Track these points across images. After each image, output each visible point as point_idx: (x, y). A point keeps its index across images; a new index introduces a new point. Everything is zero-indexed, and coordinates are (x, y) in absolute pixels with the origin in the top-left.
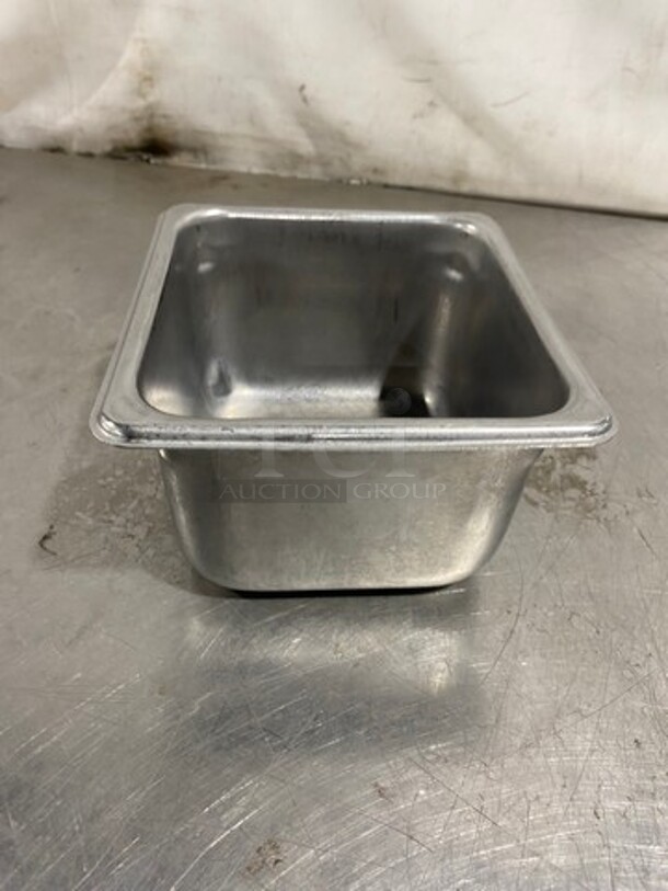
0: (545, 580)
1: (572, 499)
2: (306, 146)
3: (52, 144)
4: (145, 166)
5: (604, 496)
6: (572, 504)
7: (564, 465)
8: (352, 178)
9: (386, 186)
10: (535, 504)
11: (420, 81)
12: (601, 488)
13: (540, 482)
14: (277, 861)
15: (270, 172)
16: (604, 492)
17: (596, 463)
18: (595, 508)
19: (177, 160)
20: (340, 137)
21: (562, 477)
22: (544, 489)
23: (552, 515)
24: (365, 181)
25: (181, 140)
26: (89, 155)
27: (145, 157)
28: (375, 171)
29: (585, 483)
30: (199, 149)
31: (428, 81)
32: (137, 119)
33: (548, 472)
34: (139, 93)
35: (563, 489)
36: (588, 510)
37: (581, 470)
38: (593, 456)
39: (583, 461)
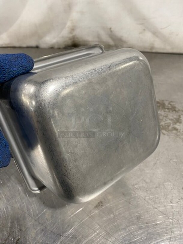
0: (165, 152)
1: (174, 133)
2: (112, 43)
3: (51, 46)
7: (173, 125)
10: (164, 134)
11: (141, 24)
12: (181, 131)
14: (102, 205)
20: (121, 40)
21: (172, 128)
22: (167, 130)
23: (168, 137)
26: (60, 49)
29: (178, 129)
31: (143, 24)
32: (70, 39)
33: (169, 126)
34: (71, 33)
35: (172, 131)
36: (178, 136)
37: (177, 126)
38: (180, 123)
39: (178, 124)
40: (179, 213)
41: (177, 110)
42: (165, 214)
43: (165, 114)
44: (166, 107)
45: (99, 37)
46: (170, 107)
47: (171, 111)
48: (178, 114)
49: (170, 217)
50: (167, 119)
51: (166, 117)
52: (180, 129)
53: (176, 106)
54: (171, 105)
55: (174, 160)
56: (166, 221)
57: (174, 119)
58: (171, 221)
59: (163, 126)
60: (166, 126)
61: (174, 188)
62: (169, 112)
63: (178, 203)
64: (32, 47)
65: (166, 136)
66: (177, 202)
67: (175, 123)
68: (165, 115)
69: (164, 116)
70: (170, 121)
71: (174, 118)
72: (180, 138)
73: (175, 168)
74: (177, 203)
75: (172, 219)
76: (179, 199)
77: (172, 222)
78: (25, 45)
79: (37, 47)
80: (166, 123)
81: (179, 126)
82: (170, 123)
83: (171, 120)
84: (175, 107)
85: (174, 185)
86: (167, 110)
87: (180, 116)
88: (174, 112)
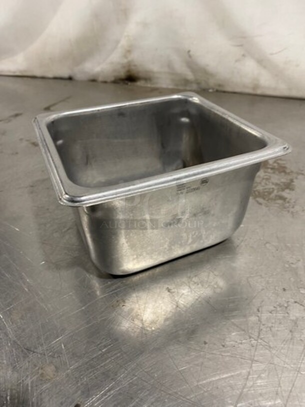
0: (258, 230)
1: (278, 204)
2: (190, 76)
3: (92, 78)
4: (126, 86)
5: (293, 204)
6: (278, 205)
7: (278, 192)
8: (209, 89)
9: (224, 92)
10: (261, 204)
11: (238, 46)
12: (292, 201)
13: (265, 197)
14: (123, 306)
15: (175, 87)
16: (294, 202)
17: (294, 192)
18: (288, 207)
19: (139, 83)
20: (205, 72)
21: (276, 196)
22: (267, 199)
23: (267, 208)
24: (215, 90)
25: (141, 75)
26: (105, 82)
27: (126, 82)
28: (220, 85)
29: (286, 198)
30: (147, 79)
31: (241, 46)
32: (124, 67)
33: (270, 193)
34: (125, 56)
35: (275, 200)
36: (285, 208)
37: (286, 194)
38: (292, 189)
39: (287, 191)
40: (271, 330)
41: (288, 171)
42: (244, 330)
43: (266, 175)
44: (269, 166)
45: (170, 65)
46: (276, 167)
47: (277, 172)
48: (289, 177)
49: (253, 336)
50: (268, 183)
51: (267, 179)
52: (291, 199)
53: (288, 166)
54: (278, 164)
55: (274, 244)
56: (243, 341)
57: (281, 184)
58: (254, 343)
59: (259, 192)
60: (265, 192)
61: (267, 288)
62: (274, 173)
63: (273, 312)
64: (61, 79)
65: (263, 207)
66: (270, 310)
67: (283, 190)
68: (265, 177)
69: (263, 179)
70: (274, 186)
71: (282, 182)
72: (289, 211)
73: (274, 256)
74: (271, 313)
75: (255, 340)
76: (275, 307)
77: (255, 345)
78: (50, 75)
79: (70, 78)
80: (265, 189)
81: (289, 193)
82: (273, 188)
83: (277, 184)
84: (285, 167)
85: (268, 283)
86: (269, 170)
87: (292, 181)
88: (283, 174)
